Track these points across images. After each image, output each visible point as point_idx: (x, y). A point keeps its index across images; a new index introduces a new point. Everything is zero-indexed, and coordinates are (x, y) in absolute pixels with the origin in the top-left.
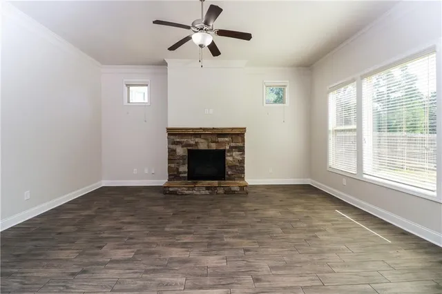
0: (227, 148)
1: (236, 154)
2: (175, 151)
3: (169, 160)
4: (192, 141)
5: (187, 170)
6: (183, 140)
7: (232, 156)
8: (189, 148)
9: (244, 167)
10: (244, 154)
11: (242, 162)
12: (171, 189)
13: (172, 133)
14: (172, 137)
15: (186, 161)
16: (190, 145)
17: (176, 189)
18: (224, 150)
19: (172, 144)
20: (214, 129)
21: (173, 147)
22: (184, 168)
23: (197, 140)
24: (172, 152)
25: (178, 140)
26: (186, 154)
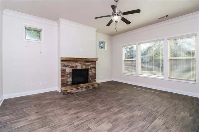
0: (90, 68)
1: (93, 70)
2: (64, 70)
3: (61, 75)
4: (74, 64)
5: (71, 80)
6: (69, 64)
7: (91, 71)
8: (73, 68)
9: (95, 76)
10: (96, 70)
11: (95, 74)
12: (68, 91)
13: (63, 60)
14: (64, 62)
15: (71, 75)
16: (73, 67)
17: (71, 91)
18: (88, 69)
19: (63, 66)
20: (86, 58)
21: (64, 68)
22: (70, 79)
23: (76, 64)
24: (63, 71)
25: (67, 64)
26: (71, 71)
